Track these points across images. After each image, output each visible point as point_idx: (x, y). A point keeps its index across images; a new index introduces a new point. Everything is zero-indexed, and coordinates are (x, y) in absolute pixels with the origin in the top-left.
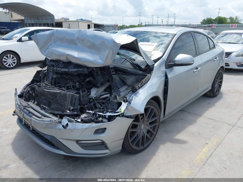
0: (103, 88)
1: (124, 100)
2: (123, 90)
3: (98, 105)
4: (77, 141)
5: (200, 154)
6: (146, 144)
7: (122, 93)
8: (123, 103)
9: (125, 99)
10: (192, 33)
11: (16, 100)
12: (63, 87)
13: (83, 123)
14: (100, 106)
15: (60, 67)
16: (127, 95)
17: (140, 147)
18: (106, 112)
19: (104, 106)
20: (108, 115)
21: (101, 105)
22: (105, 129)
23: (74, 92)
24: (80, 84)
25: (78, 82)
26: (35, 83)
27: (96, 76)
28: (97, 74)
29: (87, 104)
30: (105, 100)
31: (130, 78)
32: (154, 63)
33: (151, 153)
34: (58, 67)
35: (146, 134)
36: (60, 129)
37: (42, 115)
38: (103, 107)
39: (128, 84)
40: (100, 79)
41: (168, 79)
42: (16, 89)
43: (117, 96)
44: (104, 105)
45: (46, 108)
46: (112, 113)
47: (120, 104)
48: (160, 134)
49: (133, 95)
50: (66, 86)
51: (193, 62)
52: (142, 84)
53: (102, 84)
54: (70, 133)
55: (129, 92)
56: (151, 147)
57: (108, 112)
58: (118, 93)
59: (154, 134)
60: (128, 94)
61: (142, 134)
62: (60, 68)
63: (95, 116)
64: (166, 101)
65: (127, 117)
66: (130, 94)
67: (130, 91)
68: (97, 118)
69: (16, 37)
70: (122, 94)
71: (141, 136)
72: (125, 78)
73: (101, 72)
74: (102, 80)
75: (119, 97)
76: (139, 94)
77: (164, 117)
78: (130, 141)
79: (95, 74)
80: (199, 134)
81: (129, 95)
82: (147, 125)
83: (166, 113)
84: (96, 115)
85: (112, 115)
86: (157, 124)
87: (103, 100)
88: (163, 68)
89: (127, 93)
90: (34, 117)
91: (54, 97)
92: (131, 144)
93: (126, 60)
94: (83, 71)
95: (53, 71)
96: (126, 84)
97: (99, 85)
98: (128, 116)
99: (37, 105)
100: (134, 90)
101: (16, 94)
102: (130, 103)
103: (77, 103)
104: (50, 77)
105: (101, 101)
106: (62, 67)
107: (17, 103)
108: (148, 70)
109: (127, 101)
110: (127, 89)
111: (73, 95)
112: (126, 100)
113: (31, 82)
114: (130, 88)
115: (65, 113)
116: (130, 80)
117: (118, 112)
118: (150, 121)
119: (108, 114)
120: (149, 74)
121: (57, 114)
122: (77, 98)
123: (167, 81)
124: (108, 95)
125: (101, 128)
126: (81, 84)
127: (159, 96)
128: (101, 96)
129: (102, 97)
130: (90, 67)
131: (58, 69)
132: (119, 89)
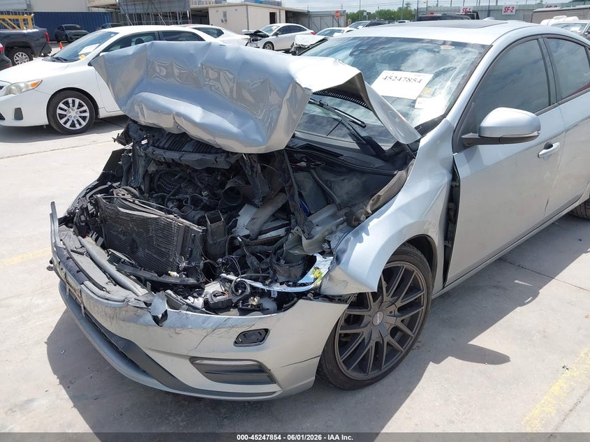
0: (269, 211)
1: (322, 248)
2: (322, 221)
3: (252, 260)
4: (193, 360)
5: (543, 401)
6: (386, 362)
7: (318, 229)
8: (319, 258)
9: (326, 246)
10: (541, 40)
11: (53, 233)
12: (169, 200)
13: (207, 313)
14: (256, 262)
15: (161, 145)
16: (332, 233)
17: (370, 373)
18: (271, 282)
19: (267, 263)
20: (278, 292)
21: (260, 259)
22: (267, 331)
23: (197, 214)
24: (213, 195)
25: (206, 188)
26: (109, 183)
27: (252, 175)
28: (252, 171)
29: (222, 256)
30: (270, 247)
31: (346, 181)
32: (419, 136)
33: (401, 388)
34: (158, 147)
35: (388, 338)
36: (147, 325)
37: (109, 279)
38: (264, 267)
39: (338, 201)
40: (260, 186)
41: (459, 182)
42: (53, 204)
43: (303, 238)
44: (268, 260)
45: (122, 260)
46: (289, 286)
47: (310, 262)
48: (431, 332)
49: (349, 236)
50: (177, 197)
51: (535, 134)
52: (376, 202)
53: (266, 200)
54: (171, 337)
55: (337, 226)
56: (402, 371)
57: (276, 281)
58: (306, 231)
59: (410, 336)
60: (336, 232)
61: (375, 337)
62: (163, 148)
63: (243, 292)
64: (452, 244)
65: (331, 299)
66: (341, 231)
67: (342, 223)
68: (245, 300)
69: (86, 54)
70: (319, 232)
71: (372, 344)
72: (331, 182)
73: (263, 168)
74: (266, 189)
75: (309, 241)
76: (368, 234)
77: (444, 287)
78: (340, 360)
79: (248, 172)
80: (544, 337)
81: (339, 234)
82: (391, 312)
83: (450, 276)
84: (245, 288)
85: (286, 291)
86: (421, 309)
87: (266, 247)
88: (447, 150)
89: (334, 228)
90: (88, 283)
91: (142, 230)
92: (343, 367)
93: (341, 125)
94: (216, 161)
95: (147, 157)
96: (334, 202)
97: (257, 201)
98: (333, 296)
99: (104, 247)
100: (353, 222)
101: (53, 216)
102: (338, 260)
103: (198, 250)
104: (141, 171)
105: (259, 247)
106: (166, 146)
107: (54, 241)
108: (400, 156)
109: (331, 253)
110: (334, 216)
111: (189, 227)
112: (328, 251)
113: (98, 180)
114: (344, 211)
115: (164, 279)
116: (344, 187)
117: (304, 285)
118: (399, 304)
119: (277, 288)
120: (400, 169)
121: (146, 280)
122: (198, 236)
123: (456, 186)
124: (281, 232)
125: (253, 328)
126: (215, 195)
127: (429, 234)
128: (261, 233)
129: (264, 236)
130: (232, 153)
131: (158, 151)
132: (310, 214)
